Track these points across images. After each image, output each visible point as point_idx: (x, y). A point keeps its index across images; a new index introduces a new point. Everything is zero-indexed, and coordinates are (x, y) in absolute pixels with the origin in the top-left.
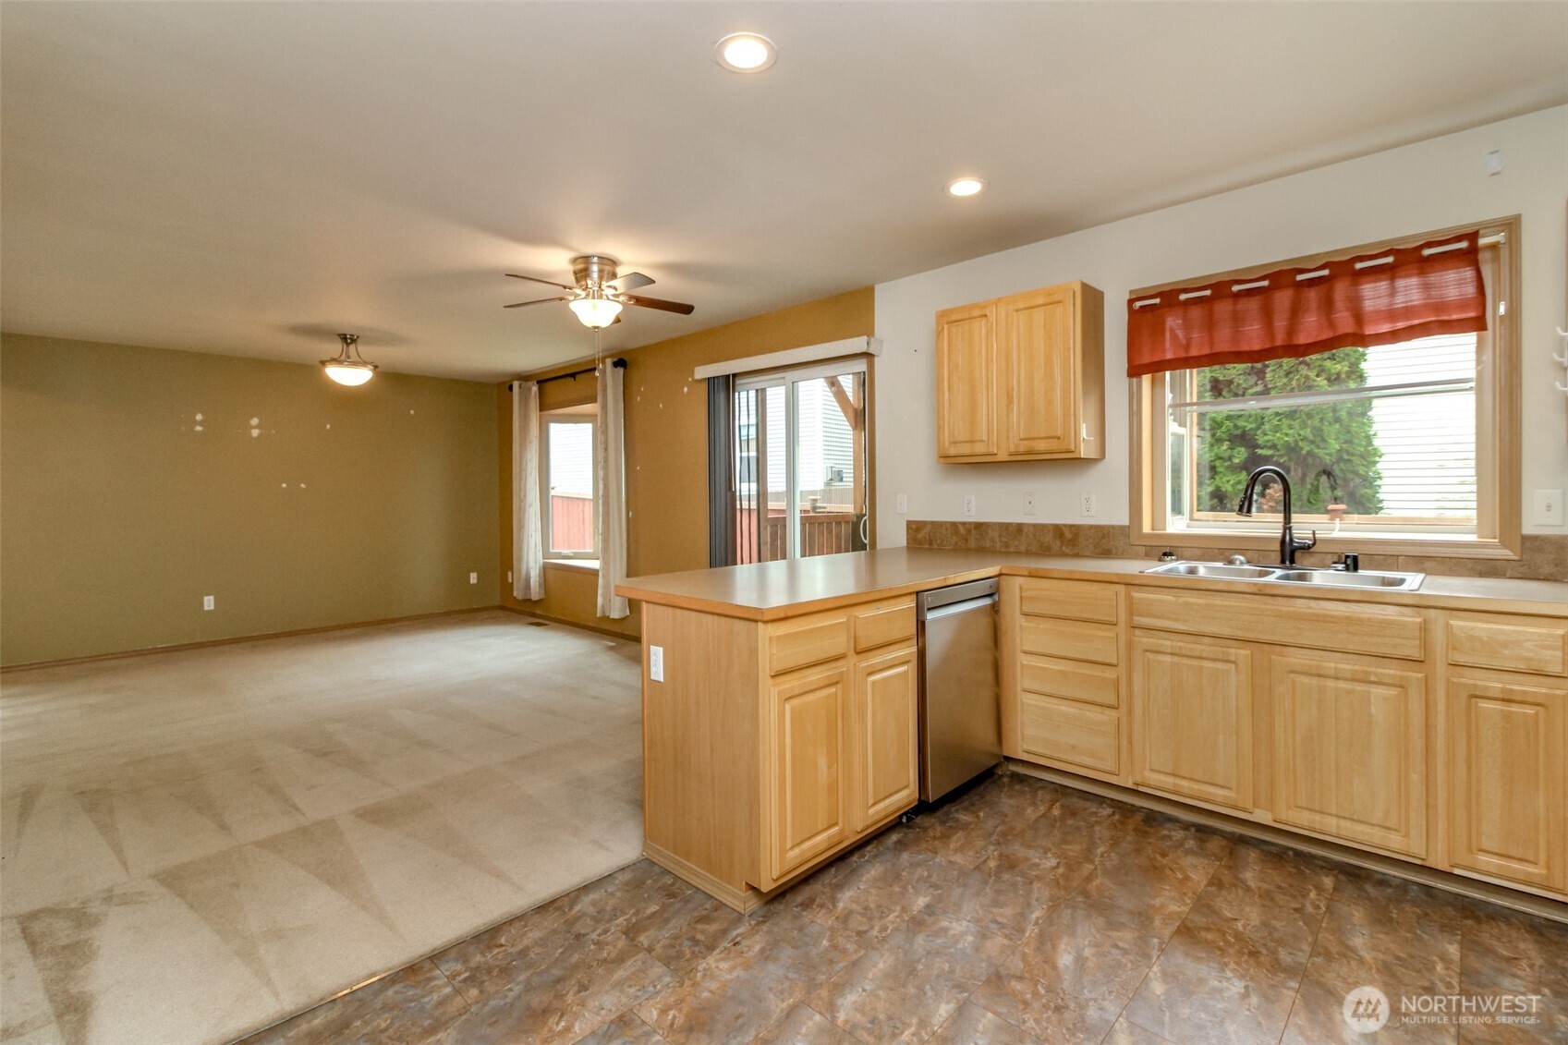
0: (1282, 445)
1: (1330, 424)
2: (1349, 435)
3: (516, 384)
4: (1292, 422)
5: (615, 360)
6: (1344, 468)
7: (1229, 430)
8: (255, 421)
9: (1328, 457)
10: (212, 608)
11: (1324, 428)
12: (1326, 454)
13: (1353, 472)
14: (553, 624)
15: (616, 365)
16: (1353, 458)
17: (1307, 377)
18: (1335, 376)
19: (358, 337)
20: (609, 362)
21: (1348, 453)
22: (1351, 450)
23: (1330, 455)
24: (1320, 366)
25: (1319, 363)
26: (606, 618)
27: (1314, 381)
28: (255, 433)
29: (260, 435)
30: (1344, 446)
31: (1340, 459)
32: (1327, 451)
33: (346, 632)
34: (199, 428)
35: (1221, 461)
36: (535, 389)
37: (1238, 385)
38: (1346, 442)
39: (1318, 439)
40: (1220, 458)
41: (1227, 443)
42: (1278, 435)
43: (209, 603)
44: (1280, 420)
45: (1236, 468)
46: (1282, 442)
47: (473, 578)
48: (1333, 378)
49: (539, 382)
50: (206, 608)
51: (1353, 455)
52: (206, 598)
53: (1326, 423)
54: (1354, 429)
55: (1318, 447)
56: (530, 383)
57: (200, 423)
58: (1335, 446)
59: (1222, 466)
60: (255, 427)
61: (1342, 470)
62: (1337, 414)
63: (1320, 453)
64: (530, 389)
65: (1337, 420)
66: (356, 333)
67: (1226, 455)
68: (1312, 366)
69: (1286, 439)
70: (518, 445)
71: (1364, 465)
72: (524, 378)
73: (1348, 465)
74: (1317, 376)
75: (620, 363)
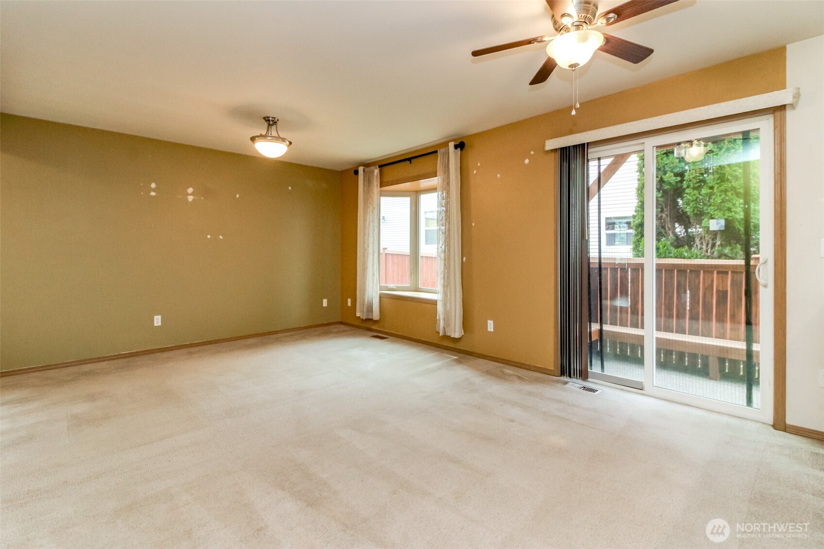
3: (361, 169)
5: (456, 144)
8: (190, 190)
10: (160, 324)
14: (391, 338)
15: (456, 147)
19: (278, 120)
20: (451, 145)
26: (446, 337)
28: (190, 198)
29: (194, 200)
33: (250, 341)
34: (153, 194)
36: (377, 171)
43: (158, 321)
47: (325, 303)
49: (380, 167)
50: (156, 324)
52: (156, 317)
56: (372, 168)
57: (154, 190)
60: (191, 195)
64: (373, 172)
66: (277, 116)
70: (362, 210)
72: (367, 165)
75: (460, 146)
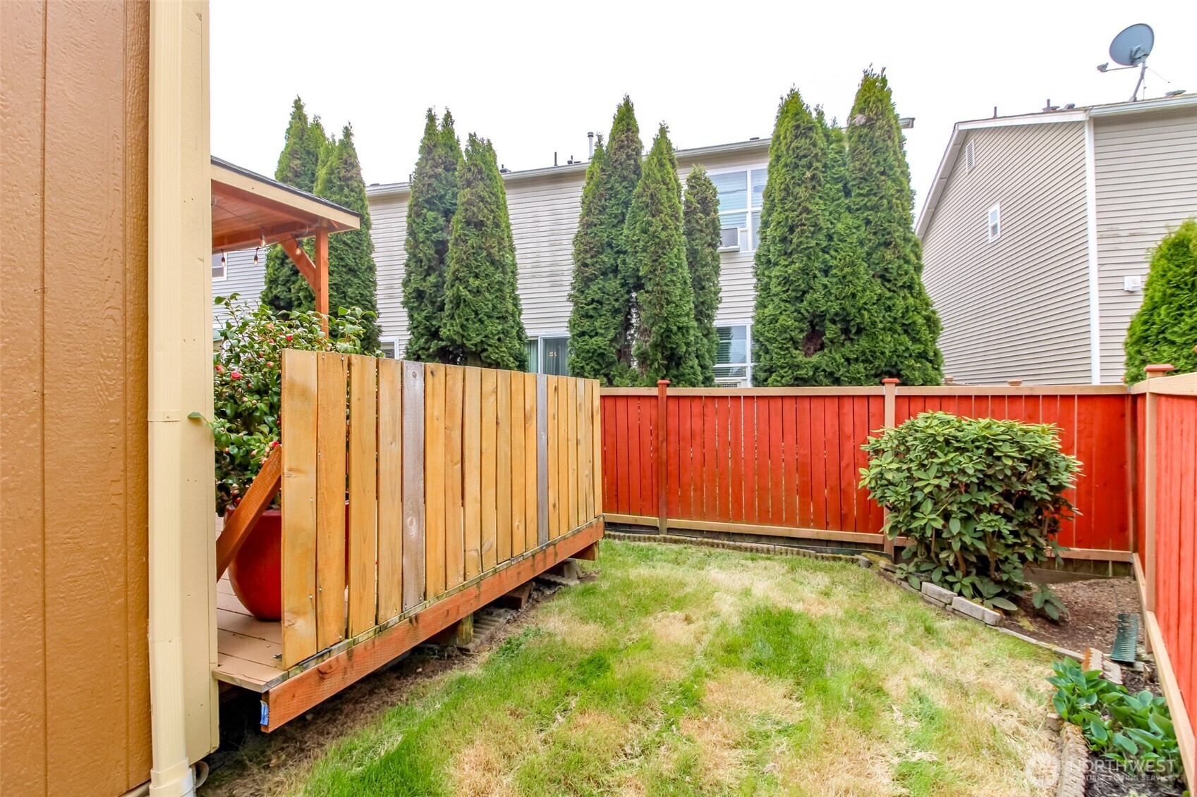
39: (466, 334)
40: (423, 348)
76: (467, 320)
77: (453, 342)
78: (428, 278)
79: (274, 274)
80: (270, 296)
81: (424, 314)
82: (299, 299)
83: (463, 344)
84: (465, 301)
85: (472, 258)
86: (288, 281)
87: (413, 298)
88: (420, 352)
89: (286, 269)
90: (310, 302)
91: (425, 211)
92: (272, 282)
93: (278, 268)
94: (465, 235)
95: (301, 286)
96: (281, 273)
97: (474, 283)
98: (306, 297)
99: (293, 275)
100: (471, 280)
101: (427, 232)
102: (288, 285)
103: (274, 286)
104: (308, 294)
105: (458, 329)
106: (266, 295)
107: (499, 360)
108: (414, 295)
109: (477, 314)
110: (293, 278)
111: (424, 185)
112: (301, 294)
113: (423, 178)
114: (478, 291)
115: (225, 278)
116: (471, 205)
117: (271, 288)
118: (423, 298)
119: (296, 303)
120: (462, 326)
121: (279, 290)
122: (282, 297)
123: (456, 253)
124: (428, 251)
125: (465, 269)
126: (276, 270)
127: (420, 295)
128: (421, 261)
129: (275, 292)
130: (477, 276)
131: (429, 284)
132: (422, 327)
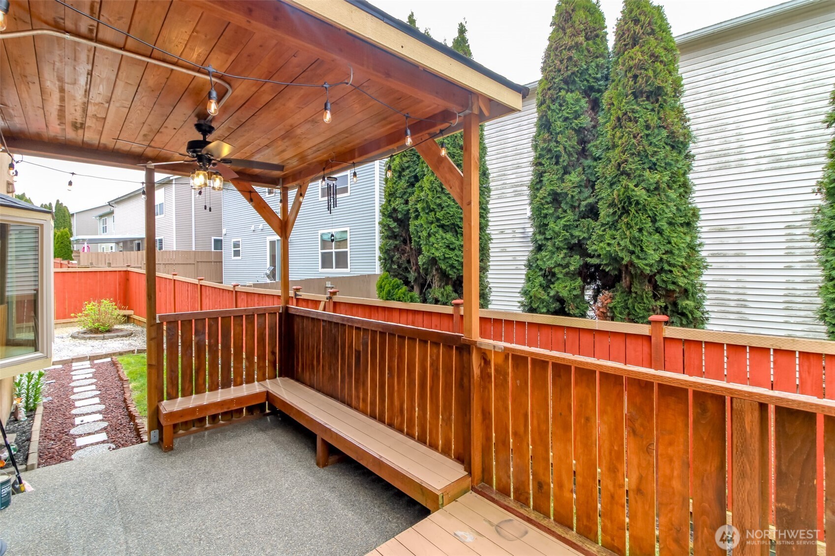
0: (605, 255)
1: (650, 234)
2: (669, 246)
4: (614, 232)
6: (665, 279)
7: (565, 239)
9: (648, 268)
11: (644, 239)
12: (646, 265)
13: (674, 283)
16: (674, 269)
17: (627, 188)
18: (655, 185)
21: (670, 264)
22: (672, 262)
23: (651, 266)
24: (640, 176)
25: (638, 172)
27: (633, 190)
30: (664, 257)
31: (661, 271)
32: (647, 262)
35: (560, 268)
37: (573, 197)
38: (666, 252)
39: (637, 250)
40: (559, 265)
41: (565, 251)
42: (601, 245)
44: (604, 231)
45: (573, 275)
46: (604, 252)
48: (652, 188)
51: (674, 266)
53: (645, 233)
54: (674, 240)
55: (638, 257)
58: (654, 256)
59: (561, 272)
61: (664, 281)
62: (658, 224)
63: (640, 263)
65: (659, 231)
67: (564, 263)
68: (632, 176)
69: (608, 249)
71: (684, 276)
73: (668, 276)
74: (636, 186)
76: (640, 230)
77: (616, 260)
78: (567, 177)
79: (393, 188)
80: (389, 209)
81: (562, 222)
82: (417, 210)
83: (631, 263)
84: (637, 203)
85: (645, 142)
86: (405, 193)
87: (548, 203)
88: (556, 270)
89: (403, 181)
90: (427, 213)
91: (563, 93)
92: (391, 195)
93: (396, 181)
94: (633, 111)
95: (419, 197)
96: (399, 186)
97: (653, 177)
98: (423, 209)
99: (409, 186)
100: (647, 173)
101: (566, 119)
102: (405, 197)
103: (393, 199)
104: (425, 205)
105: (626, 242)
106: (386, 209)
107: (689, 287)
108: (548, 200)
109: (654, 221)
110: (409, 190)
111: (561, 61)
112: (419, 206)
113: (561, 52)
114: (656, 189)
115: (348, 194)
116: (641, 68)
117: (390, 201)
118: (560, 203)
119: (413, 215)
120: (632, 239)
121: (398, 203)
122: (400, 210)
123: (620, 138)
124: (568, 141)
125: (637, 159)
126: (395, 183)
127: (556, 198)
128: (558, 157)
129: (393, 205)
130: (653, 168)
131: (570, 184)
132: (560, 238)
